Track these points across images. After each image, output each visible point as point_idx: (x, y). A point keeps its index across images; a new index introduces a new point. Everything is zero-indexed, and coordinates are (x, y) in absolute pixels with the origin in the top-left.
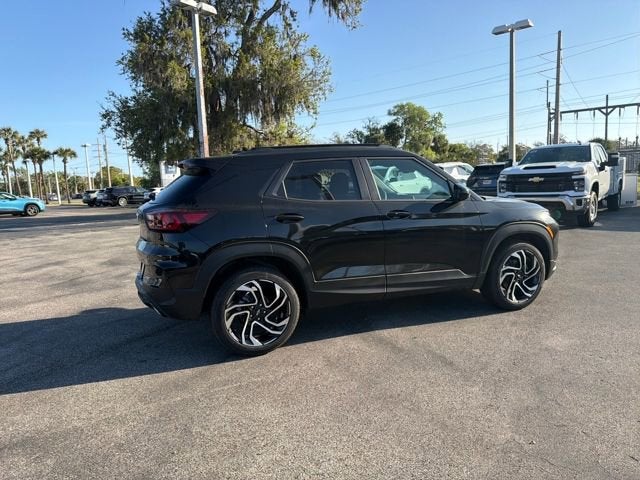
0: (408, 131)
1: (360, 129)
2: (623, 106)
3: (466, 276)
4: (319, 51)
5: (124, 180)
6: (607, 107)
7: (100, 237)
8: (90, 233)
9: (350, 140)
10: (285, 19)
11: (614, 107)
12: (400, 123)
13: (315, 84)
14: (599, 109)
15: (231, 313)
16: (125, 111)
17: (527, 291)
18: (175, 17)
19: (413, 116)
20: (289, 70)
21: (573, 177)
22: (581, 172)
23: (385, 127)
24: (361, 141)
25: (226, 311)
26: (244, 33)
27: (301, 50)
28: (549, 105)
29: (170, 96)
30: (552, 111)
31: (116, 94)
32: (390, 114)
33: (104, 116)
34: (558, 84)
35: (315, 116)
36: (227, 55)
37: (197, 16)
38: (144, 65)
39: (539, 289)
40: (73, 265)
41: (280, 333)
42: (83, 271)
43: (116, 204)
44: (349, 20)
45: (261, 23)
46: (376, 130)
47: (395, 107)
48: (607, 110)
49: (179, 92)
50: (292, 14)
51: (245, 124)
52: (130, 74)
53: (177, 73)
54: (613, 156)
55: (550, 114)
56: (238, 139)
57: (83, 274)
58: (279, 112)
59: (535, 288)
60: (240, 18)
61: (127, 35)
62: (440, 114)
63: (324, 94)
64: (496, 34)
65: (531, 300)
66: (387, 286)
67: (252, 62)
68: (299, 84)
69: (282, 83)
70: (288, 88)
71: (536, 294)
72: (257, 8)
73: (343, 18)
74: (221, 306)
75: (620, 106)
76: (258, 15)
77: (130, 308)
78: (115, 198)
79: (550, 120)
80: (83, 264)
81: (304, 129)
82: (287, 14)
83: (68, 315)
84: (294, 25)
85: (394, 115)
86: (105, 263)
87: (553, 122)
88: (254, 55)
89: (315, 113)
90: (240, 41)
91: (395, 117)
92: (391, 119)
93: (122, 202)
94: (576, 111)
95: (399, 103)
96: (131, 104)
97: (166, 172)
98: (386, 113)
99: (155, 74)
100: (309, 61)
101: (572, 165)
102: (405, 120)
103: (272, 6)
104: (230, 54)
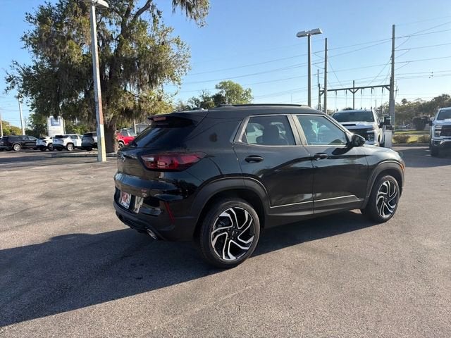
0: (229, 100)
1: (197, 97)
2: (363, 88)
3: (359, 200)
4: (181, 40)
5: (11, 131)
6: (354, 88)
7: (20, 175)
8: (7, 172)
9: (190, 104)
10: (154, 16)
11: (358, 88)
12: (224, 95)
13: (177, 64)
14: (349, 89)
15: (216, 234)
16: (27, 76)
17: (390, 208)
18: (72, 7)
19: (233, 90)
20: (160, 52)
21: (368, 132)
22: (372, 129)
23: (214, 97)
24: (197, 105)
25: (213, 233)
26: (123, 24)
27: (167, 39)
28: (319, 85)
29: (67, 67)
30: (321, 89)
31: (19, 63)
32: (217, 87)
33: (9, 80)
34: (326, 72)
35: (179, 86)
36: (111, 39)
37: (94, 8)
38: (47, 42)
39: (396, 207)
40: (13, 199)
41: (247, 248)
42: (26, 204)
43: (11, 149)
44: (199, 21)
45: (135, 17)
46: (208, 99)
47: (221, 83)
48: (354, 90)
49: (76, 64)
50: (158, 12)
51: (125, 90)
52: (31, 48)
53: (75, 50)
54: (387, 119)
55: (320, 91)
56: (121, 100)
57: (28, 206)
58: (152, 82)
59: (394, 207)
60: (120, 13)
61: (29, 18)
62: (250, 90)
63: (185, 71)
64: (299, 37)
65: (392, 214)
66: (314, 209)
67: (130, 45)
68: (167, 63)
69: (155, 61)
70: (160, 65)
71: (394, 210)
72: (134, 6)
73: (195, 18)
74: (209, 229)
75: (361, 88)
76: (134, 11)
77: (92, 233)
78: (11, 144)
79: (320, 95)
80: (21, 197)
81: (169, 95)
82: (155, 12)
83: (41, 242)
84: (160, 20)
85: (220, 88)
86: (40, 197)
87: (323, 96)
88: (132, 40)
89: (179, 84)
90: (120, 29)
91: (220, 90)
92: (218, 91)
93: (17, 148)
94: (336, 90)
95: (223, 81)
96: (33, 71)
97: (52, 125)
98: (215, 87)
99: (56, 49)
100: (173, 46)
101: (366, 124)
102: (227, 92)
103: (144, 6)
104: (112, 39)
